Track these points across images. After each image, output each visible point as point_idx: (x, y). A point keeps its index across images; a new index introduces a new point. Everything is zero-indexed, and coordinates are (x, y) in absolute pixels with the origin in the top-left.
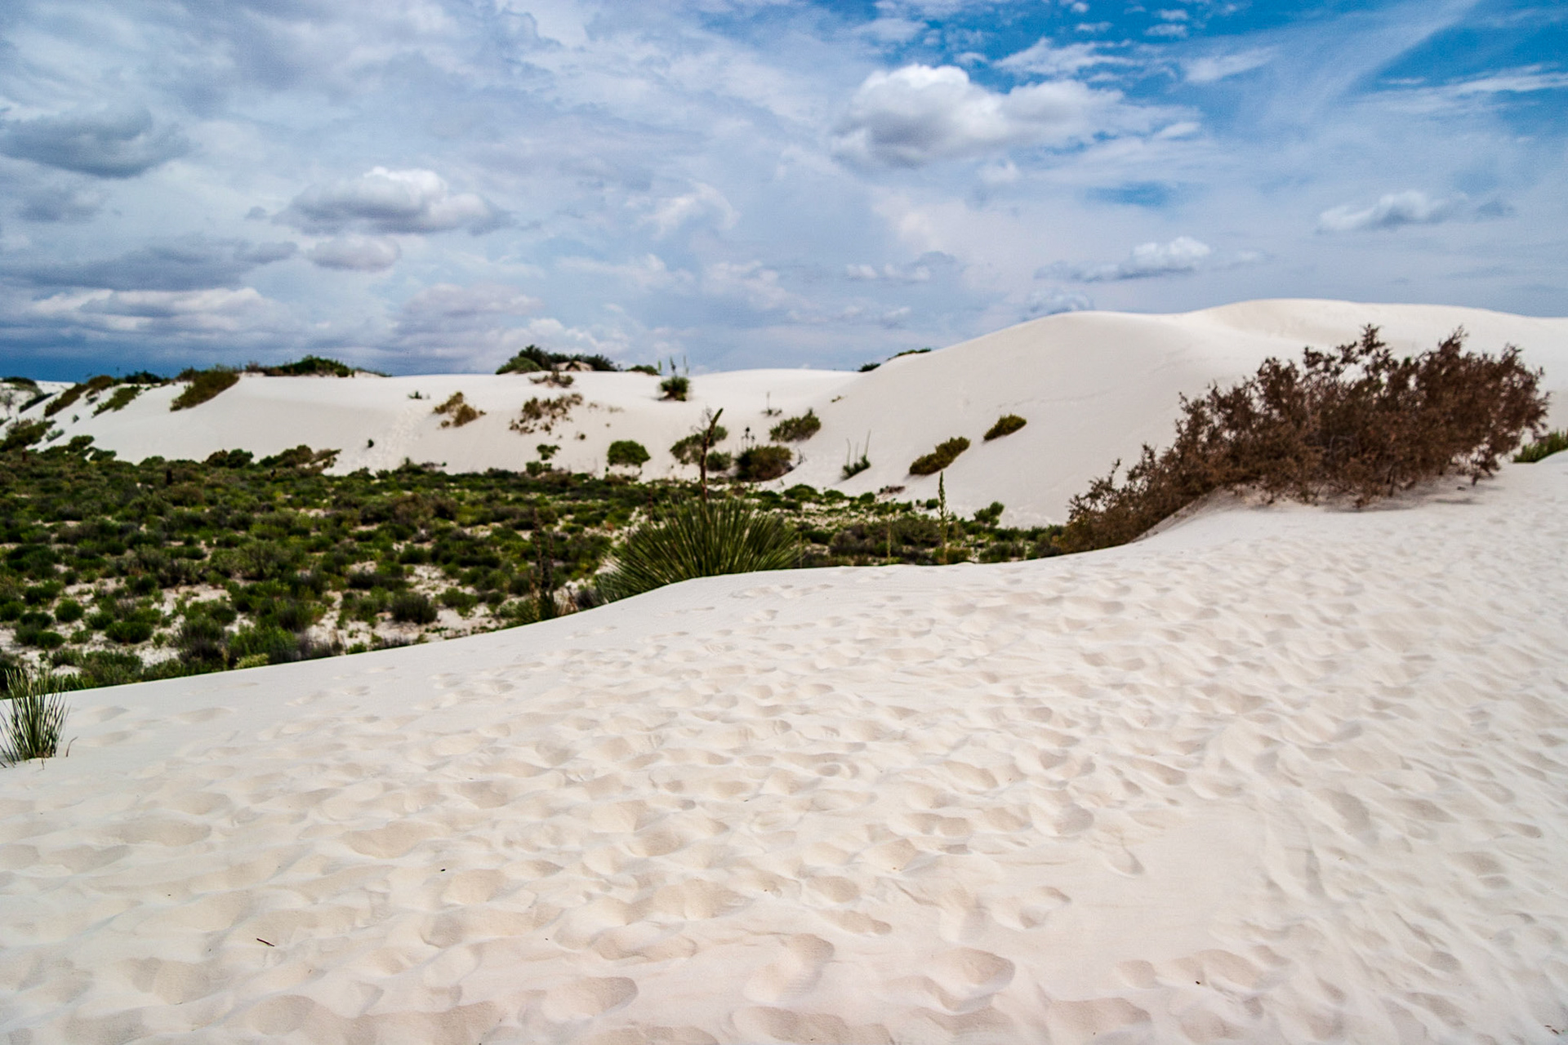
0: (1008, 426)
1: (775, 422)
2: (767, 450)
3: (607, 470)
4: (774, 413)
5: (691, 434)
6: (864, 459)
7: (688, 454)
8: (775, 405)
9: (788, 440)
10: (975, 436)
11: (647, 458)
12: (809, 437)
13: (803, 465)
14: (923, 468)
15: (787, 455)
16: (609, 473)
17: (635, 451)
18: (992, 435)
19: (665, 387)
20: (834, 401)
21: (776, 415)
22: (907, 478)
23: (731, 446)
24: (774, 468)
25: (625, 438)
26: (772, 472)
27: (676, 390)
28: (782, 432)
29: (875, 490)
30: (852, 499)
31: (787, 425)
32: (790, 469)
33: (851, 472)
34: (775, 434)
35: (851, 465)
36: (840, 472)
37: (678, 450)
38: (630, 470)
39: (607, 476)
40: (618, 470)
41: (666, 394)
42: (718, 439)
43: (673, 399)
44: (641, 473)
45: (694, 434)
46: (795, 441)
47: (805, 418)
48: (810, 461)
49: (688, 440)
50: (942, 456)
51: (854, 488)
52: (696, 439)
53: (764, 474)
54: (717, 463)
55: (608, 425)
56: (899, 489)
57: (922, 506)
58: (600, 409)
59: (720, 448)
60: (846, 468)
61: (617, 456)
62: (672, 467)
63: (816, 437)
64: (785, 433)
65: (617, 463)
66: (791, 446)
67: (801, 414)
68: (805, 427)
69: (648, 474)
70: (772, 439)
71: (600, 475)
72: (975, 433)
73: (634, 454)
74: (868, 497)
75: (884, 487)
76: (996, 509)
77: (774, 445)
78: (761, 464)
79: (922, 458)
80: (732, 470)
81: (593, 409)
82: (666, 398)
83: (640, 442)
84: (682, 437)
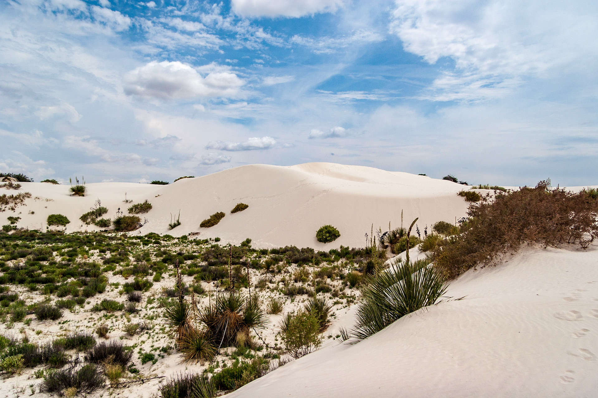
0: (240, 208)
1: (130, 206)
2: (129, 218)
3: (48, 228)
4: (129, 201)
5: (90, 211)
6: (178, 221)
7: (89, 220)
8: (129, 198)
9: (137, 213)
10: (227, 212)
11: (68, 222)
12: (147, 212)
13: (147, 224)
14: (206, 224)
15: (138, 220)
16: (49, 229)
17: (63, 219)
18: (234, 211)
19: (73, 190)
20: (156, 197)
21: (130, 202)
22: (199, 229)
23: (111, 216)
24: (134, 226)
25: (56, 213)
26: (132, 227)
27: (79, 191)
28: (134, 210)
29: (187, 234)
30: (178, 238)
31: (136, 207)
32: (141, 226)
33: (172, 227)
34: (131, 210)
35: (173, 224)
36: (169, 227)
37: (84, 218)
38: (60, 228)
39: (48, 231)
40: (54, 228)
41: (74, 193)
42: (103, 213)
43: (77, 195)
44: (66, 229)
45: (92, 211)
46: (140, 213)
47: (144, 204)
48: (150, 222)
49: (88, 213)
50: (214, 220)
51: (177, 233)
52: (93, 213)
53: (129, 228)
54: (104, 224)
55: (46, 207)
56: (197, 233)
57: (213, 241)
58: (41, 200)
59: (105, 217)
60: (170, 225)
61: (53, 221)
62: (82, 226)
63: (150, 212)
64: (135, 210)
65: (53, 225)
66: (140, 215)
67: (142, 202)
68: (145, 207)
69: (69, 230)
70: (130, 213)
71: (44, 231)
72: (227, 210)
73: (61, 220)
74: (185, 237)
75: (190, 233)
76: (248, 241)
77: (131, 215)
78: (127, 224)
79: (205, 221)
80: (112, 227)
81: (37, 200)
82: (74, 195)
83: (64, 215)
84: (85, 212)
